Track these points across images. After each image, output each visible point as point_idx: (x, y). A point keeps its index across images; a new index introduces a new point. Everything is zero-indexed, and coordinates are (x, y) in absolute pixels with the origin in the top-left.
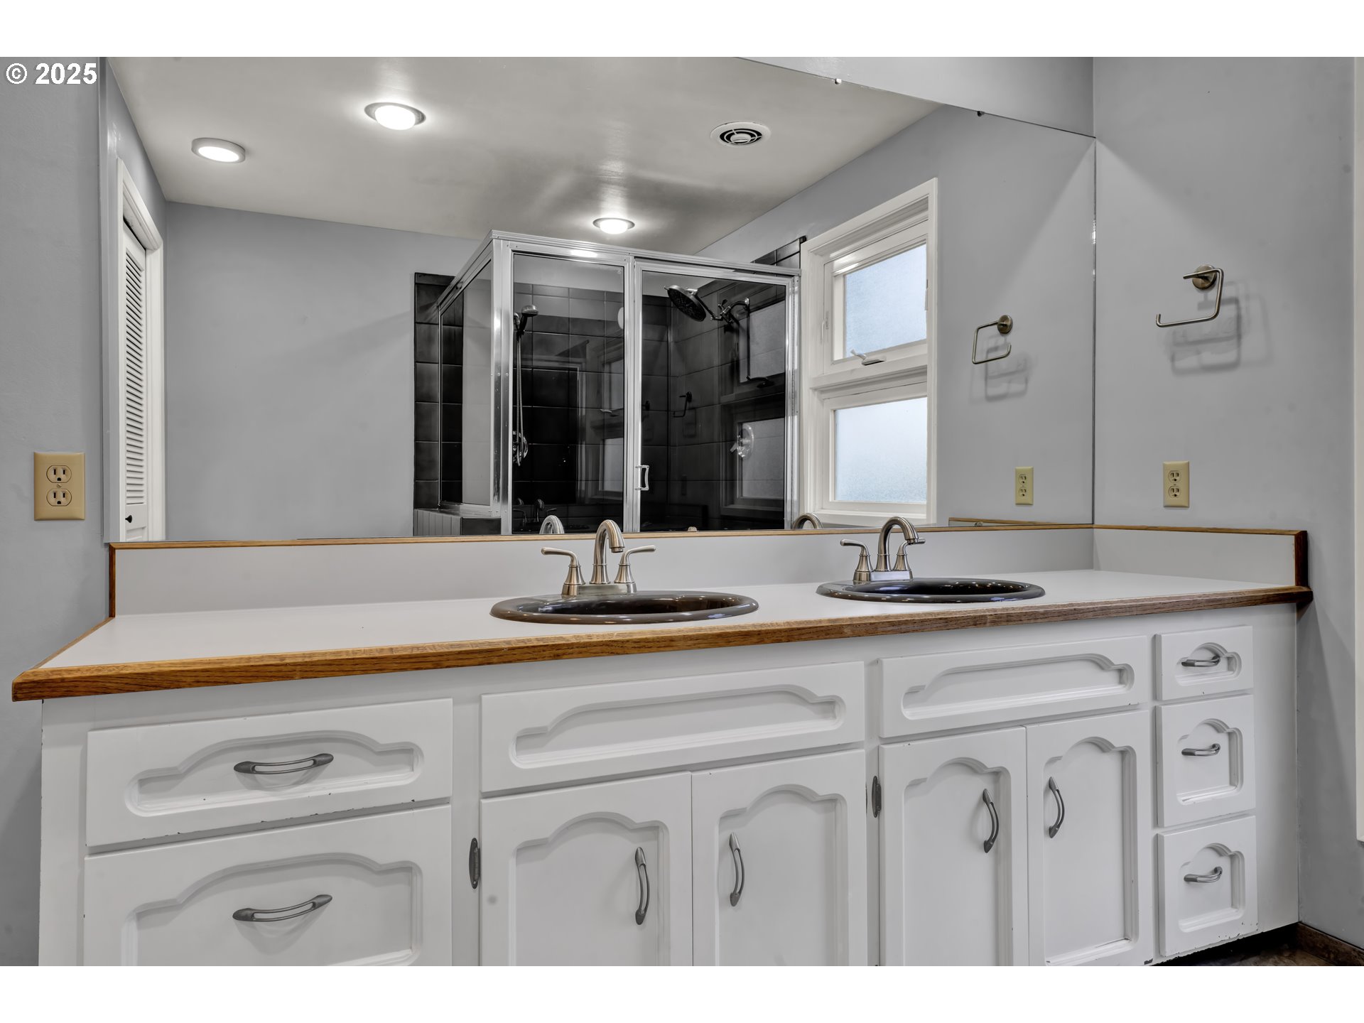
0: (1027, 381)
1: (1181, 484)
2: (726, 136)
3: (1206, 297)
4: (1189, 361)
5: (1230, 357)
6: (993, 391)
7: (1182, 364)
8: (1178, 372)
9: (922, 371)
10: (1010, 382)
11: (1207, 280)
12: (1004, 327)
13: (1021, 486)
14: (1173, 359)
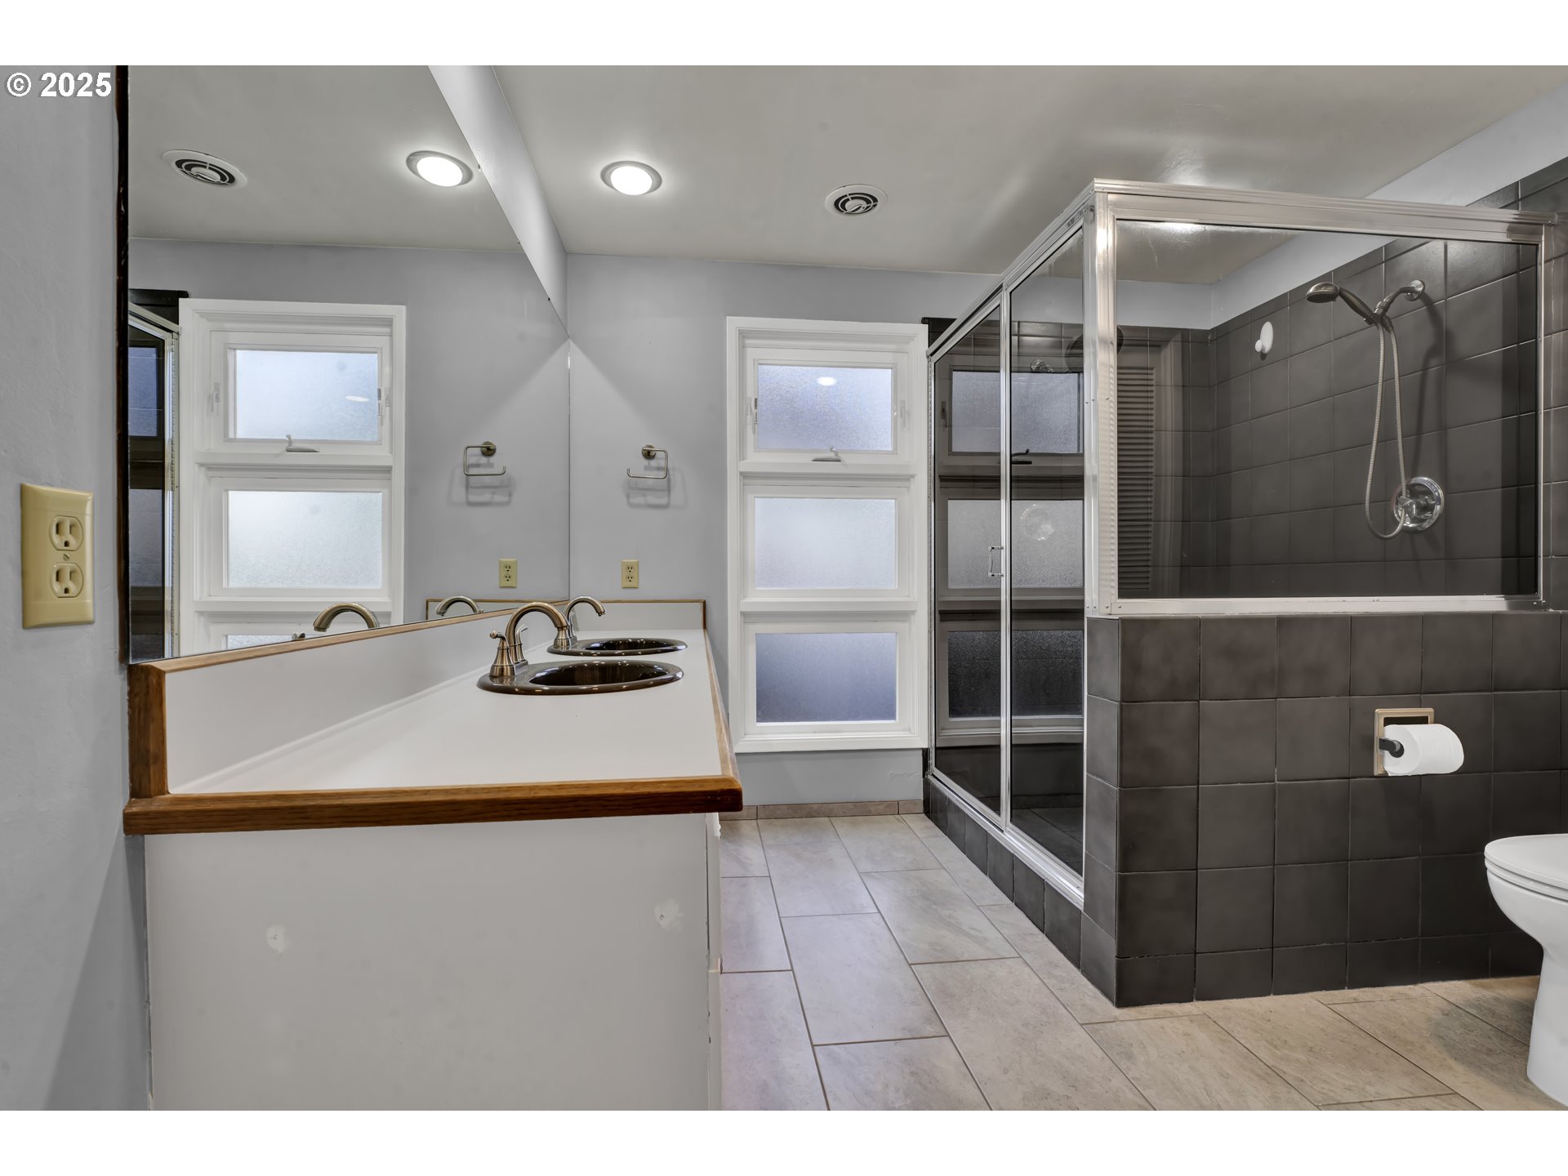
0: (510, 495)
1: (633, 573)
2: (187, 165)
3: (649, 464)
4: (639, 500)
5: (664, 501)
6: (473, 498)
7: (632, 500)
8: (631, 505)
9: (388, 470)
10: (493, 493)
11: (648, 455)
12: (489, 451)
13: (505, 573)
14: (628, 497)
